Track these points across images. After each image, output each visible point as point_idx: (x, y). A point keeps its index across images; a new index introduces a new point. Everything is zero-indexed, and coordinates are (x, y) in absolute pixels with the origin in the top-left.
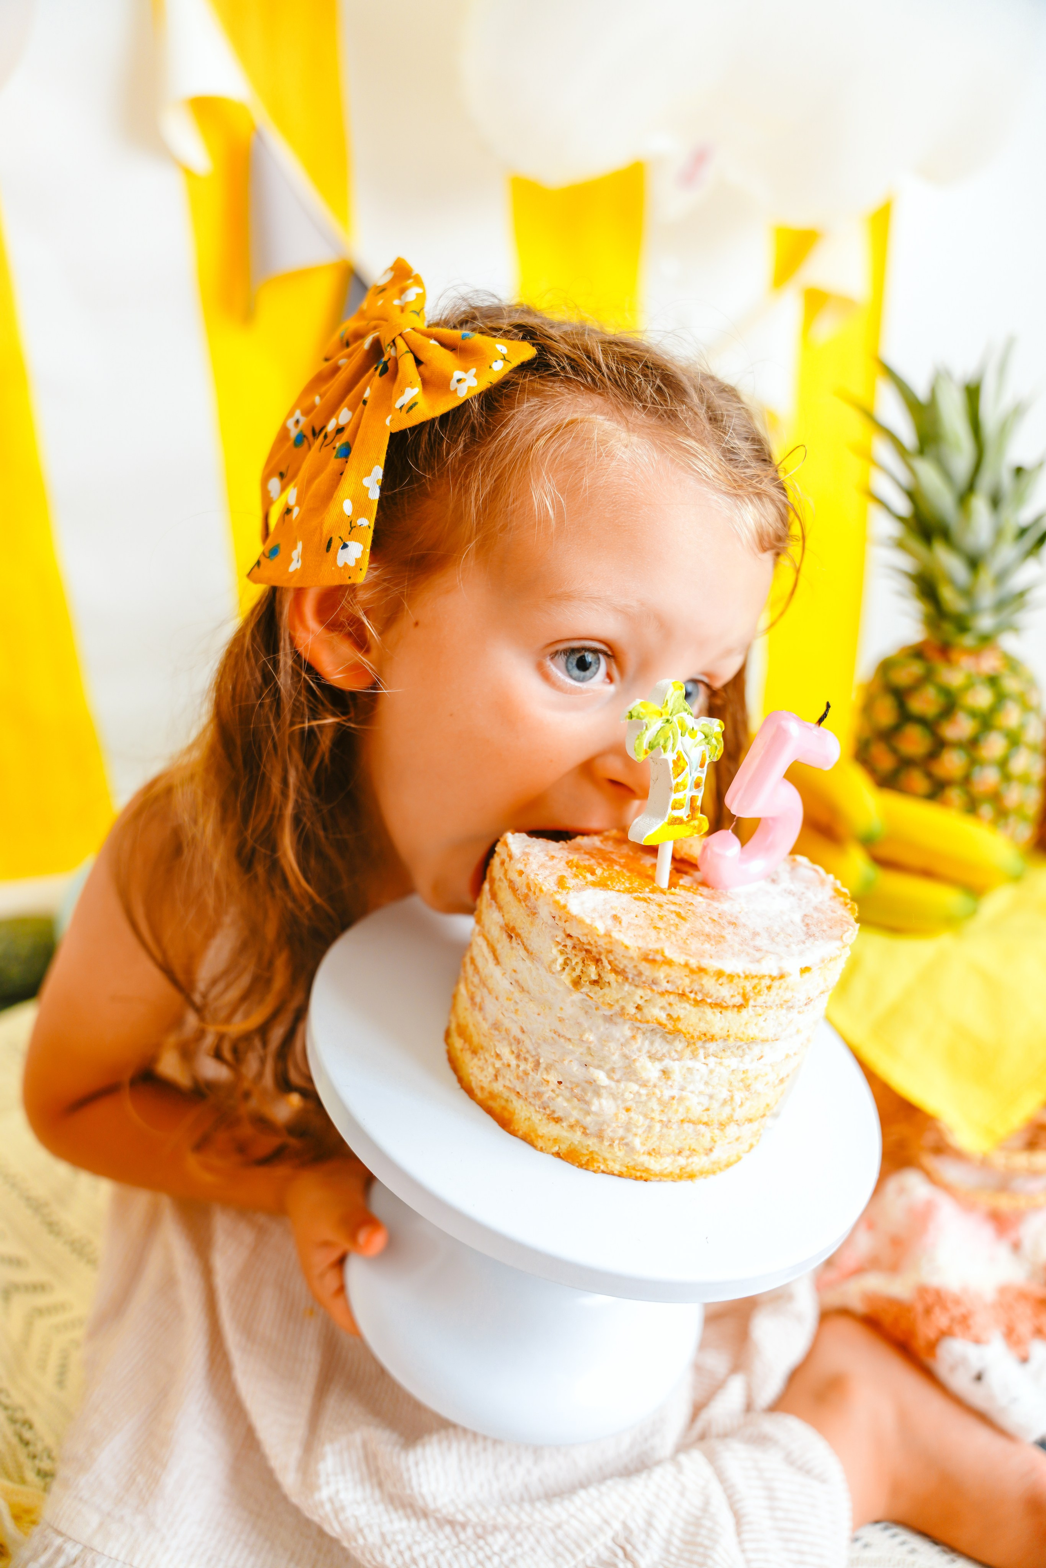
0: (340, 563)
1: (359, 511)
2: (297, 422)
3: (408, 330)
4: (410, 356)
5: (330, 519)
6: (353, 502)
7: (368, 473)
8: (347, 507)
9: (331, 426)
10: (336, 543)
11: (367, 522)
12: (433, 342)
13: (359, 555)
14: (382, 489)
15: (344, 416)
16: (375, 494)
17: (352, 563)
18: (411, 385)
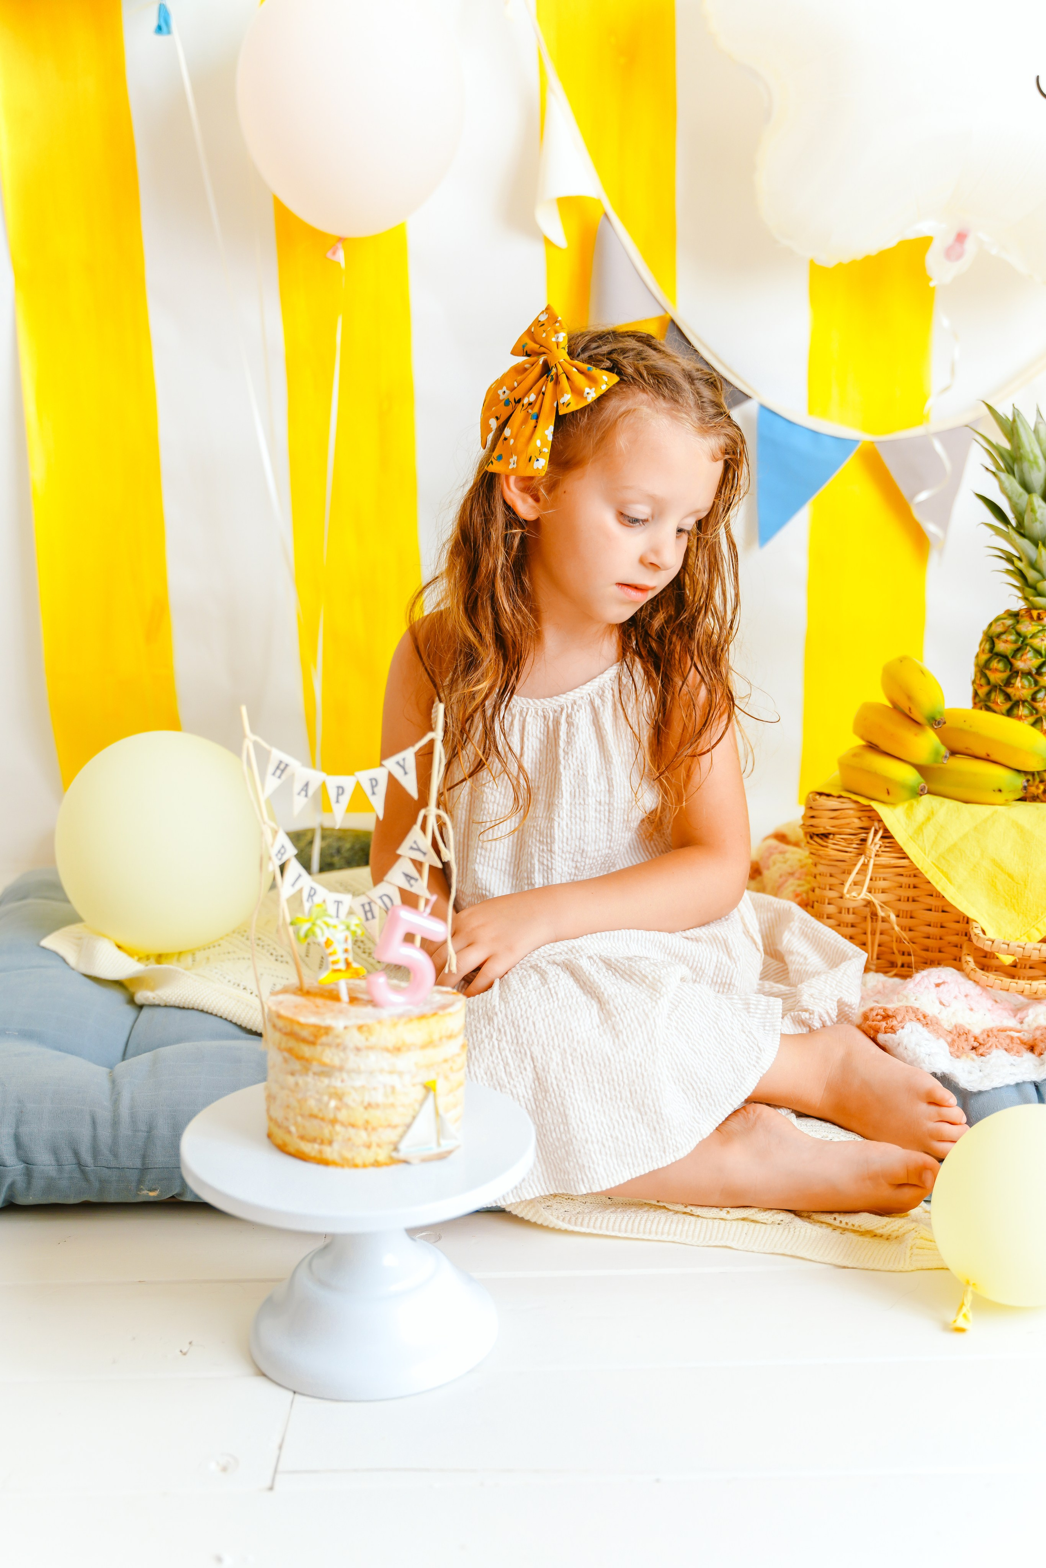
0: (535, 467)
1: (543, 445)
2: (504, 392)
3: (562, 360)
4: (564, 375)
5: (531, 448)
6: (541, 441)
7: (547, 428)
8: (538, 443)
9: (526, 401)
10: (533, 459)
11: (547, 450)
12: (574, 370)
13: (543, 464)
14: (554, 435)
15: (532, 397)
16: (550, 438)
17: (540, 468)
18: (566, 392)
